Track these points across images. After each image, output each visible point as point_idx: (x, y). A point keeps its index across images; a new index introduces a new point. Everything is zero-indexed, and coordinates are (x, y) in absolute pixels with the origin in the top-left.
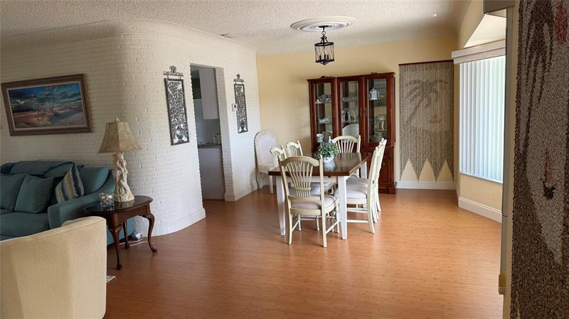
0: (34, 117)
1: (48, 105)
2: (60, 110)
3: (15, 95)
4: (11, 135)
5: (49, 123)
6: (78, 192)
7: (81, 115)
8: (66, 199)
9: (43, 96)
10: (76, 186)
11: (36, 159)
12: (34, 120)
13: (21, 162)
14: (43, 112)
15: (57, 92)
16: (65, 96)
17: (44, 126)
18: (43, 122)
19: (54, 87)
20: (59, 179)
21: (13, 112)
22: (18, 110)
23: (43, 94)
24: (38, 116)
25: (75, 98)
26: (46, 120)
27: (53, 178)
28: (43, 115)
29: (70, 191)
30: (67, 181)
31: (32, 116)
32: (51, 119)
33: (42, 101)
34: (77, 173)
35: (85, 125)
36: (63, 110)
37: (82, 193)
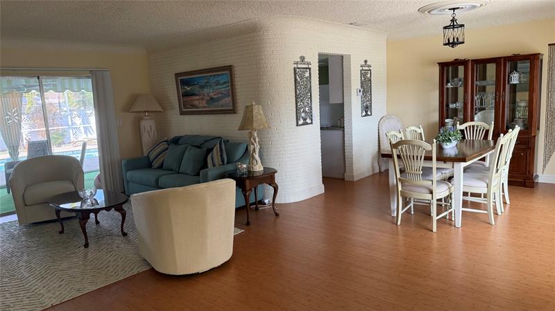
0: (196, 100)
1: (206, 91)
2: (214, 95)
3: (184, 83)
4: (181, 114)
5: (206, 105)
6: (223, 161)
7: (229, 99)
8: (214, 165)
9: (203, 84)
10: (221, 156)
11: (195, 134)
12: (196, 103)
13: (186, 135)
14: (202, 96)
15: (213, 80)
16: (218, 84)
17: (203, 108)
18: (202, 104)
19: (211, 76)
20: (210, 150)
21: (182, 96)
22: (186, 95)
23: (203, 82)
24: (199, 99)
25: (225, 86)
26: (204, 103)
27: (206, 149)
28: (202, 99)
29: (217, 160)
30: (216, 152)
31: (195, 100)
32: (207, 102)
33: (202, 87)
34: (223, 147)
35: (231, 108)
36: (216, 95)
37: (226, 162)
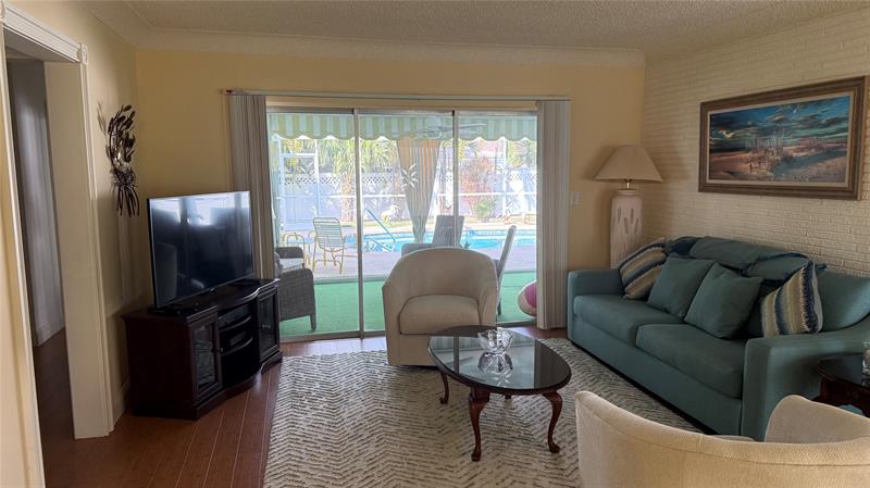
0: (744, 162)
1: (774, 140)
2: (796, 151)
4: (700, 190)
5: (768, 174)
6: (812, 322)
8: (783, 331)
10: (809, 308)
12: (744, 167)
13: (708, 238)
14: (762, 153)
17: (759, 179)
18: (758, 172)
21: (711, 151)
24: (753, 160)
26: (764, 169)
27: (760, 280)
28: (760, 160)
29: (794, 316)
30: (792, 291)
31: (741, 160)
32: (774, 166)
34: (814, 282)
36: (802, 150)
37: (820, 327)
